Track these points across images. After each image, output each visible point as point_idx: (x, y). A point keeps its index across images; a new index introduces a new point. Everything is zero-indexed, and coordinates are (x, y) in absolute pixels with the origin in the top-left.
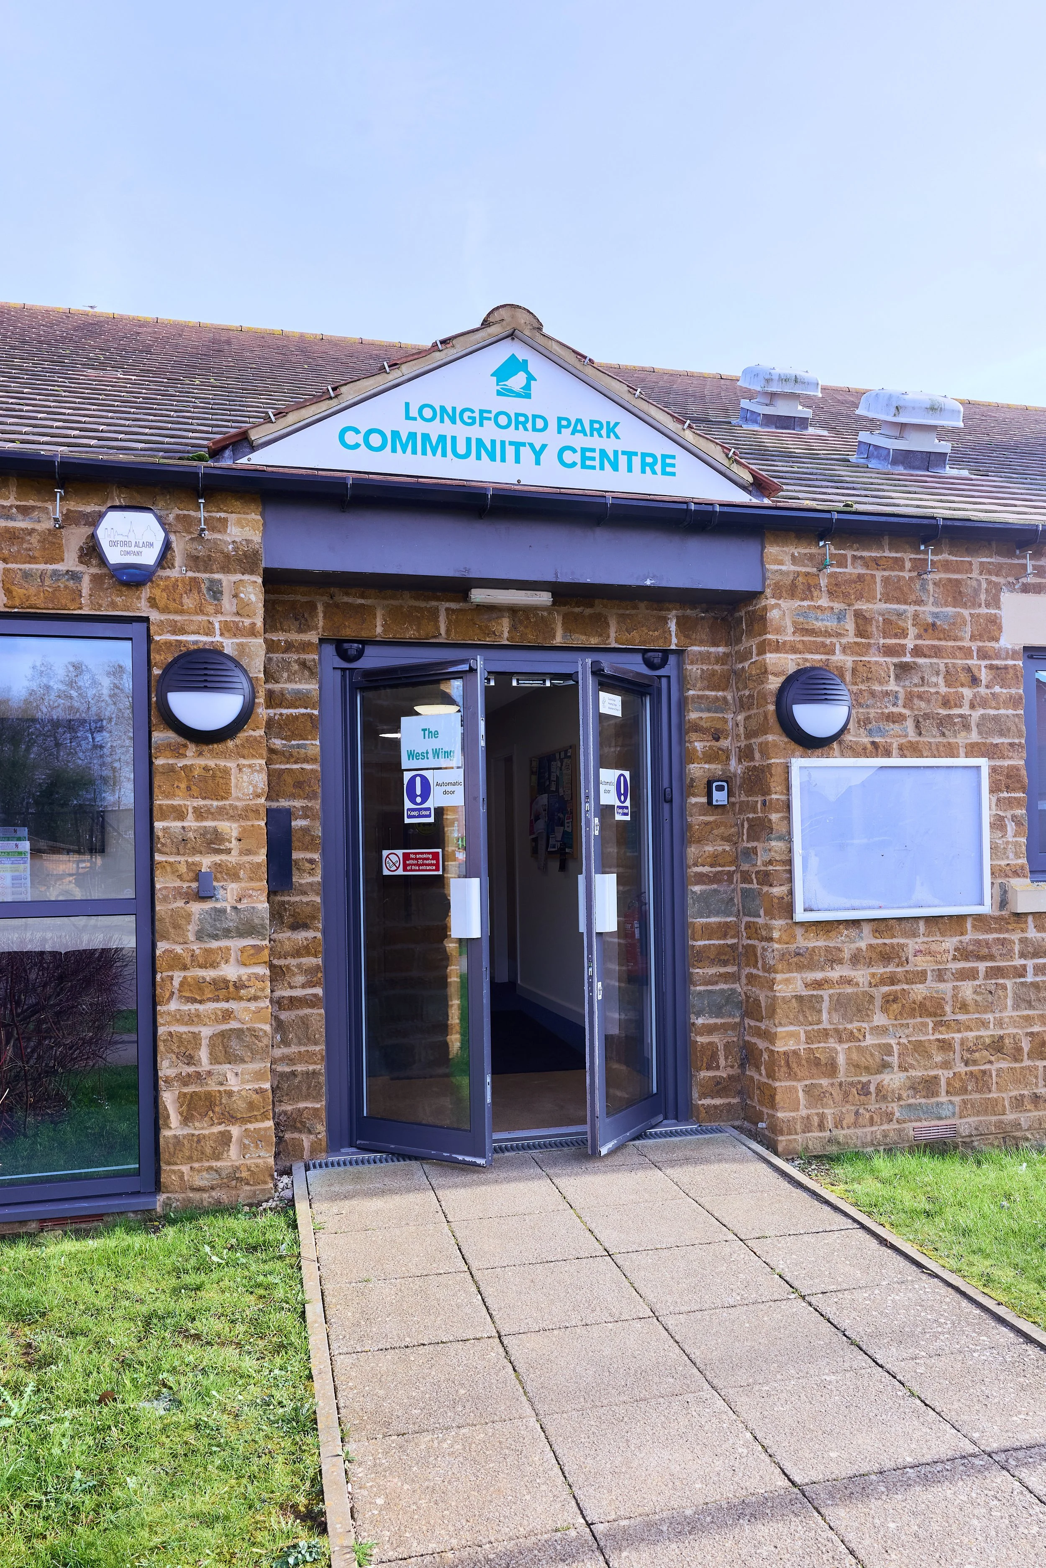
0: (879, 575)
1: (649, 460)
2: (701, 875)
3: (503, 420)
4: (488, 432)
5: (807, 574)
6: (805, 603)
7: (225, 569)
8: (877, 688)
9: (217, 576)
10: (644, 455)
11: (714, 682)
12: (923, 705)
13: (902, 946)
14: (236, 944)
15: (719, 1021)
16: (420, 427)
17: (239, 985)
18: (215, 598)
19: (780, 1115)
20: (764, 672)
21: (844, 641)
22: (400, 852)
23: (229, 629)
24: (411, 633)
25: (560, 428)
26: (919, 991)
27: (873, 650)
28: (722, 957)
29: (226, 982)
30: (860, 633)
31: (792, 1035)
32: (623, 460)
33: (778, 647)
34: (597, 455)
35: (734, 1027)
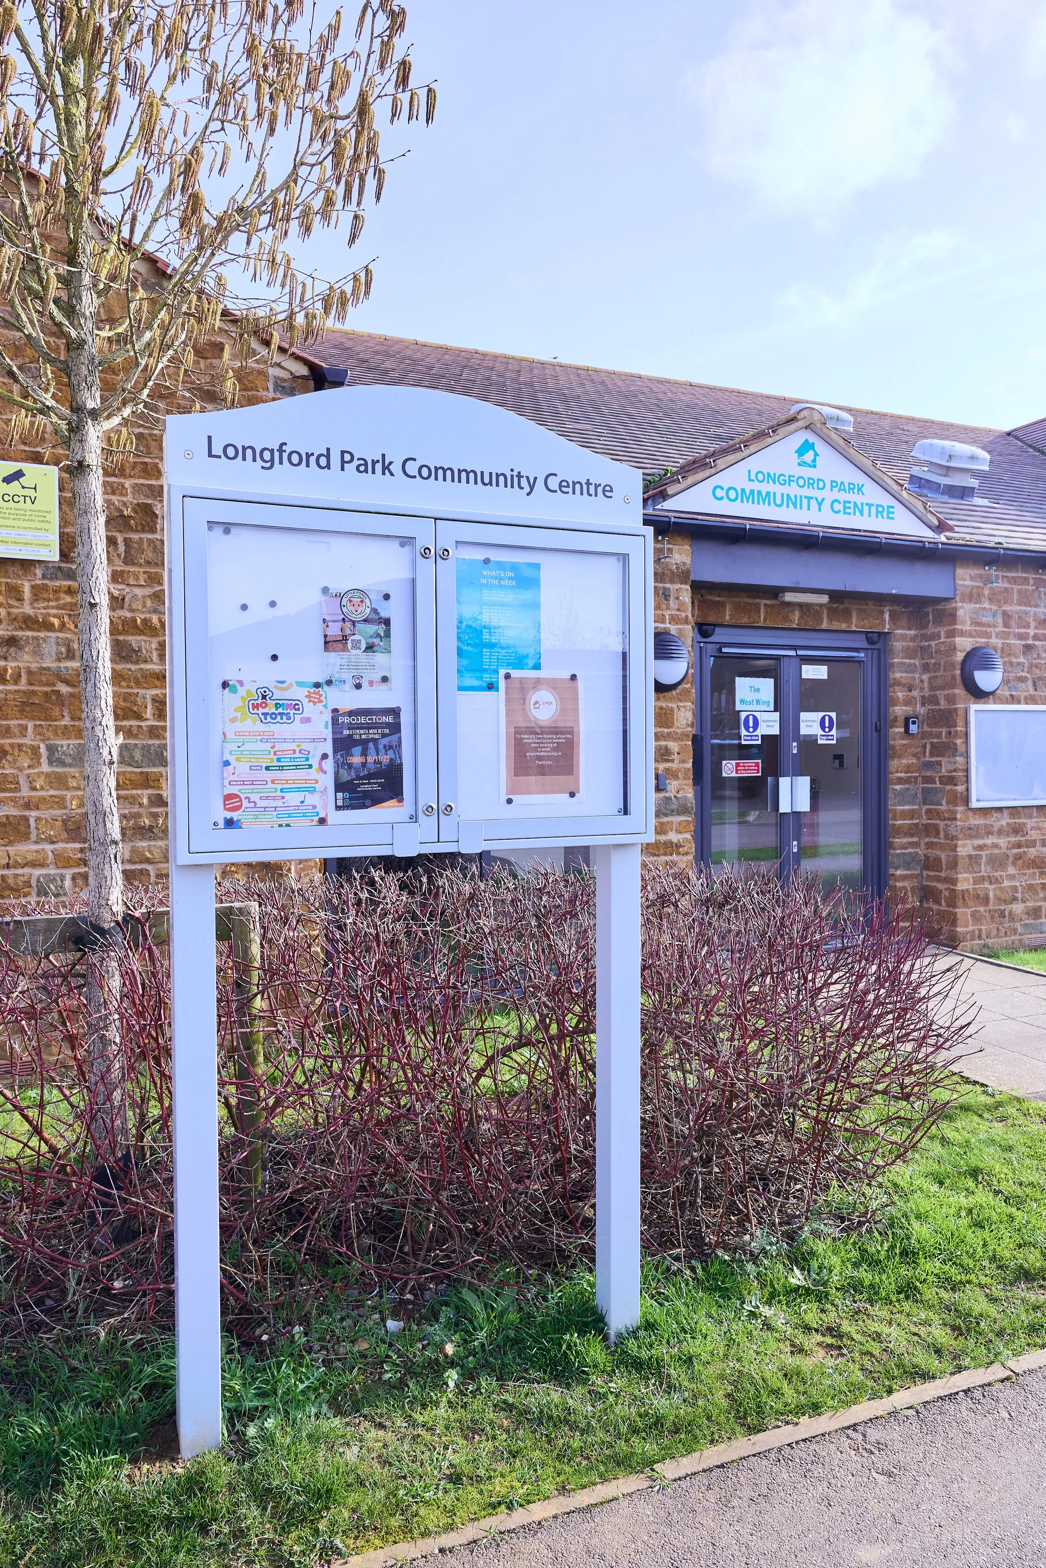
0: (1016, 587)
1: (880, 509)
2: (900, 779)
3: (801, 482)
4: (793, 490)
5: (978, 587)
6: (977, 606)
7: (672, 581)
8: (1014, 660)
9: (668, 585)
10: (878, 506)
11: (909, 653)
12: (1038, 671)
13: (1024, 824)
14: (676, 819)
15: (909, 872)
16: (756, 486)
17: (678, 846)
18: (666, 600)
19: (958, 929)
20: (953, 649)
21: (997, 630)
22: (734, 762)
23: (674, 620)
24: (745, 620)
25: (832, 487)
26: (1032, 852)
27: (1012, 636)
28: (912, 831)
29: (671, 842)
30: (1006, 625)
31: (966, 879)
32: (866, 508)
33: (962, 634)
34: (852, 505)
35: (916, 876)
